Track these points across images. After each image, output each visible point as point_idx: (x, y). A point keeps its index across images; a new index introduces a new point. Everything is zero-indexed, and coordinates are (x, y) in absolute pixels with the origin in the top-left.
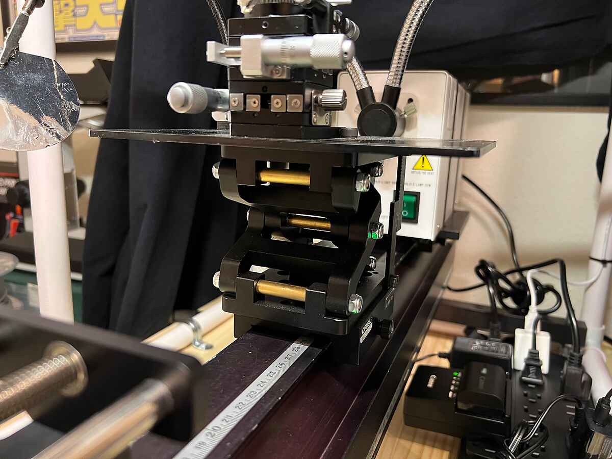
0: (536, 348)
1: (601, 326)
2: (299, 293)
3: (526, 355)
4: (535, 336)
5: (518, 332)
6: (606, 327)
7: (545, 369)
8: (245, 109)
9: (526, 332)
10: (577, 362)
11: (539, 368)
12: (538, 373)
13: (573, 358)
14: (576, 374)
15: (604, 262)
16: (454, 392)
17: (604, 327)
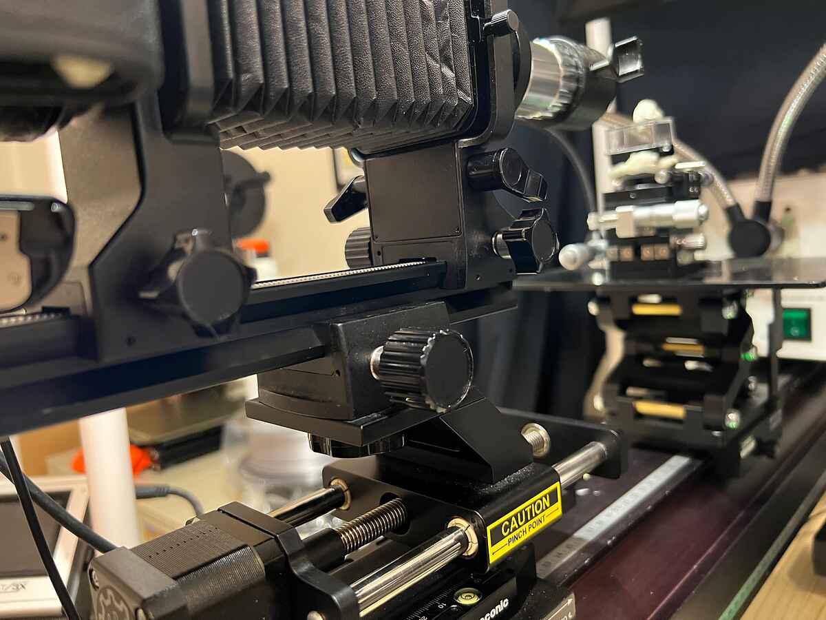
2: (677, 411)
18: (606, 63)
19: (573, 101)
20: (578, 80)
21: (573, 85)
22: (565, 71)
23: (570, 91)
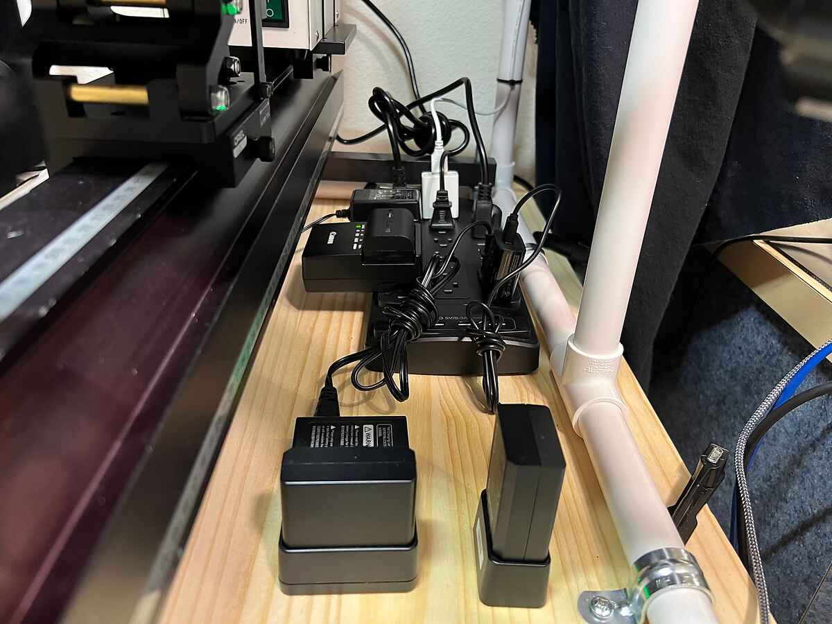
0: (444, 188)
1: (511, 163)
2: (137, 95)
3: (434, 198)
4: (442, 175)
5: (425, 175)
6: (516, 163)
7: (455, 212)
9: (433, 174)
10: (487, 195)
11: (448, 210)
12: (448, 216)
13: (483, 191)
14: (485, 208)
15: (512, 84)
16: (358, 244)
17: (514, 164)
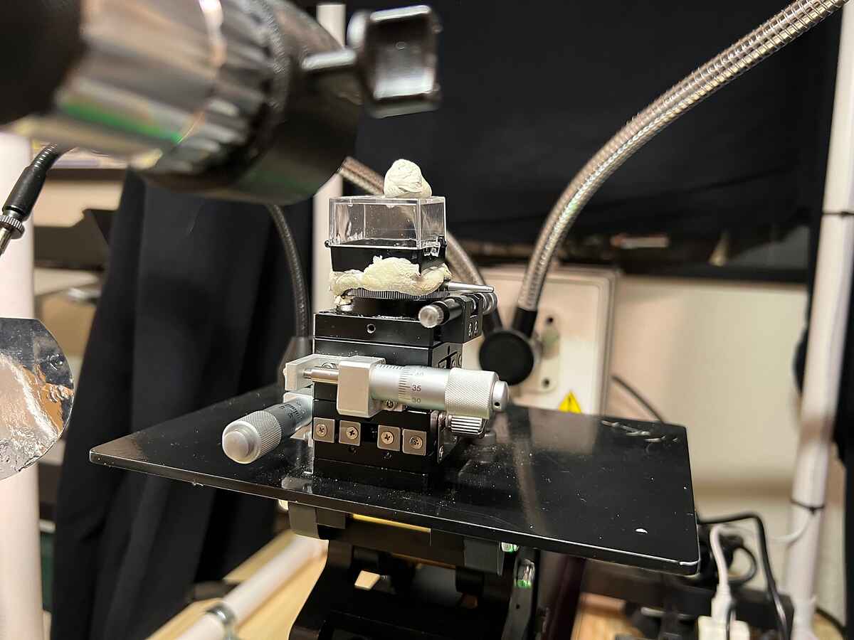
1: (811, 597)
5: (703, 622)
8: (337, 440)
9: (715, 622)
15: (813, 510)
18: (345, 57)
19: (252, 139)
20: (266, 86)
21: (254, 97)
22: (229, 51)
23: (243, 114)
